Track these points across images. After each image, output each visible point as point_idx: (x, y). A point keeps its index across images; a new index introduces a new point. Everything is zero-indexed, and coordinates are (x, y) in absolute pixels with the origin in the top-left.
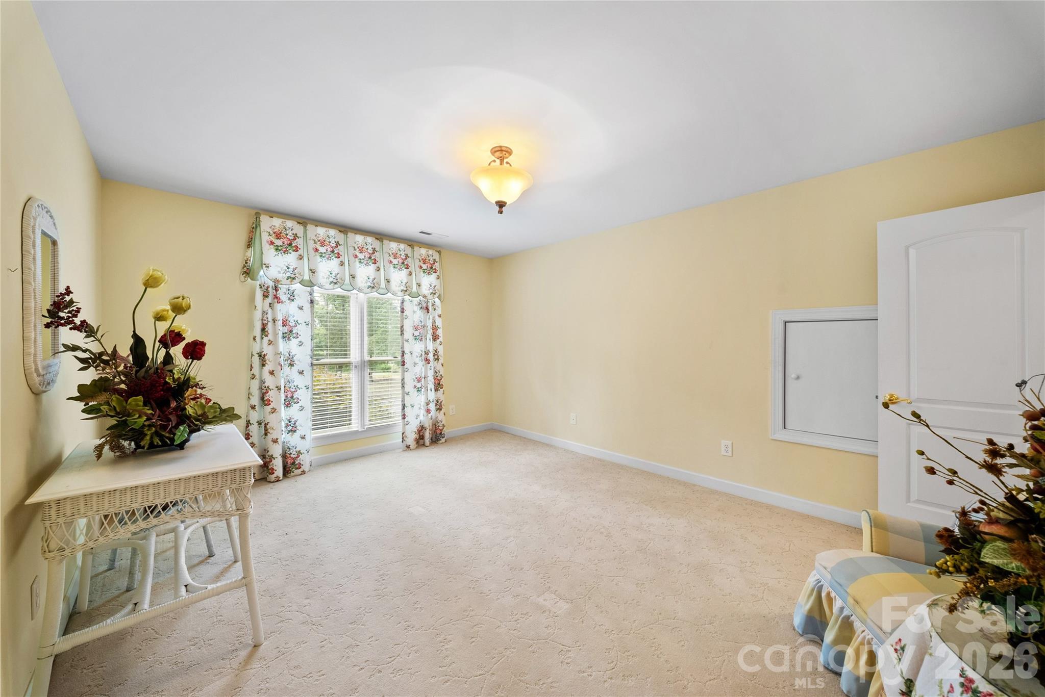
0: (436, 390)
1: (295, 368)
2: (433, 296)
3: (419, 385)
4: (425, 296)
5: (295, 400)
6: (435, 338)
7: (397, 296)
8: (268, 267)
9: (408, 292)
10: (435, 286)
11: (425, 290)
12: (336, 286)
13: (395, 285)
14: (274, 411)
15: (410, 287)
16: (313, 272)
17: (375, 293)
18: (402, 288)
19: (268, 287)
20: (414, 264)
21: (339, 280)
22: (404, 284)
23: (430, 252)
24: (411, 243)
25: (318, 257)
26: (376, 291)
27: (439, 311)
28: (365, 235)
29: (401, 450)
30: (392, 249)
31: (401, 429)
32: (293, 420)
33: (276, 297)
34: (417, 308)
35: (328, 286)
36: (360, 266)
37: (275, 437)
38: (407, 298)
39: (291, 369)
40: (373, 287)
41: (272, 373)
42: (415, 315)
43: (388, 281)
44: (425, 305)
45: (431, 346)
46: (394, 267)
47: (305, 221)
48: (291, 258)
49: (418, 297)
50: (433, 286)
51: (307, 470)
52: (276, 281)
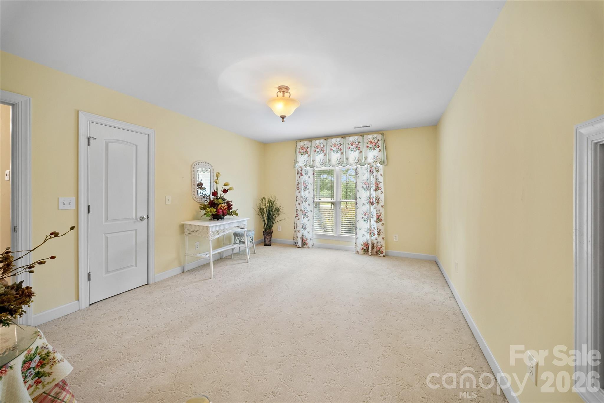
0: (377, 222)
1: (307, 203)
2: (375, 163)
3: (365, 217)
4: (369, 164)
5: (307, 216)
6: (377, 188)
7: (353, 166)
8: (298, 162)
9: (359, 163)
10: (377, 157)
11: (370, 160)
12: (323, 165)
13: (352, 160)
14: (299, 219)
15: (360, 160)
16: (313, 161)
17: (341, 166)
18: (356, 161)
19: (299, 170)
20: (363, 146)
21: (324, 163)
22: (357, 158)
23: (375, 136)
24: (362, 134)
25: (316, 154)
26: (341, 165)
27: (381, 172)
28: (336, 138)
29: (354, 252)
30: (350, 141)
31: (355, 240)
32: (305, 224)
33: (301, 174)
34: (365, 172)
35: (319, 166)
36: (333, 154)
37: (299, 230)
38: (359, 166)
39: (305, 203)
40: (339, 164)
41: (299, 204)
42: (364, 176)
43: (347, 159)
44: (370, 169)
45: (374, 194)
46: (351, 150)
47: (311, 139)
48: (306, 157)
49: (365, 165)
50: (376, 156)
51: (310, 247)
52: (301, 167)
